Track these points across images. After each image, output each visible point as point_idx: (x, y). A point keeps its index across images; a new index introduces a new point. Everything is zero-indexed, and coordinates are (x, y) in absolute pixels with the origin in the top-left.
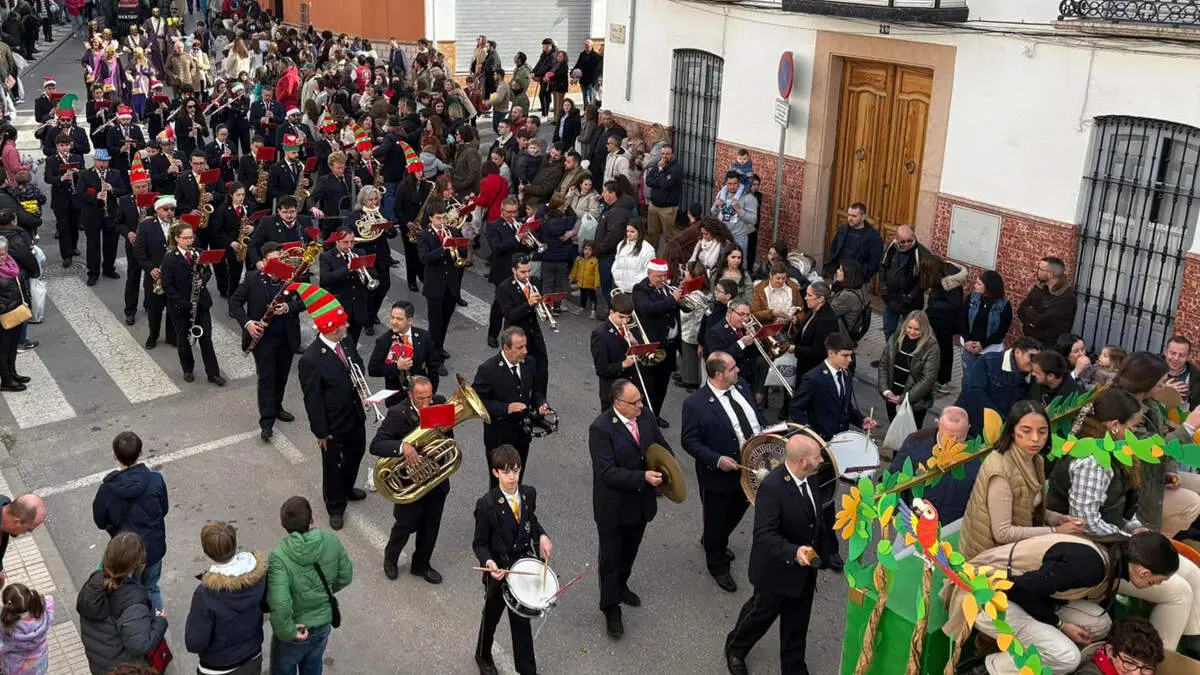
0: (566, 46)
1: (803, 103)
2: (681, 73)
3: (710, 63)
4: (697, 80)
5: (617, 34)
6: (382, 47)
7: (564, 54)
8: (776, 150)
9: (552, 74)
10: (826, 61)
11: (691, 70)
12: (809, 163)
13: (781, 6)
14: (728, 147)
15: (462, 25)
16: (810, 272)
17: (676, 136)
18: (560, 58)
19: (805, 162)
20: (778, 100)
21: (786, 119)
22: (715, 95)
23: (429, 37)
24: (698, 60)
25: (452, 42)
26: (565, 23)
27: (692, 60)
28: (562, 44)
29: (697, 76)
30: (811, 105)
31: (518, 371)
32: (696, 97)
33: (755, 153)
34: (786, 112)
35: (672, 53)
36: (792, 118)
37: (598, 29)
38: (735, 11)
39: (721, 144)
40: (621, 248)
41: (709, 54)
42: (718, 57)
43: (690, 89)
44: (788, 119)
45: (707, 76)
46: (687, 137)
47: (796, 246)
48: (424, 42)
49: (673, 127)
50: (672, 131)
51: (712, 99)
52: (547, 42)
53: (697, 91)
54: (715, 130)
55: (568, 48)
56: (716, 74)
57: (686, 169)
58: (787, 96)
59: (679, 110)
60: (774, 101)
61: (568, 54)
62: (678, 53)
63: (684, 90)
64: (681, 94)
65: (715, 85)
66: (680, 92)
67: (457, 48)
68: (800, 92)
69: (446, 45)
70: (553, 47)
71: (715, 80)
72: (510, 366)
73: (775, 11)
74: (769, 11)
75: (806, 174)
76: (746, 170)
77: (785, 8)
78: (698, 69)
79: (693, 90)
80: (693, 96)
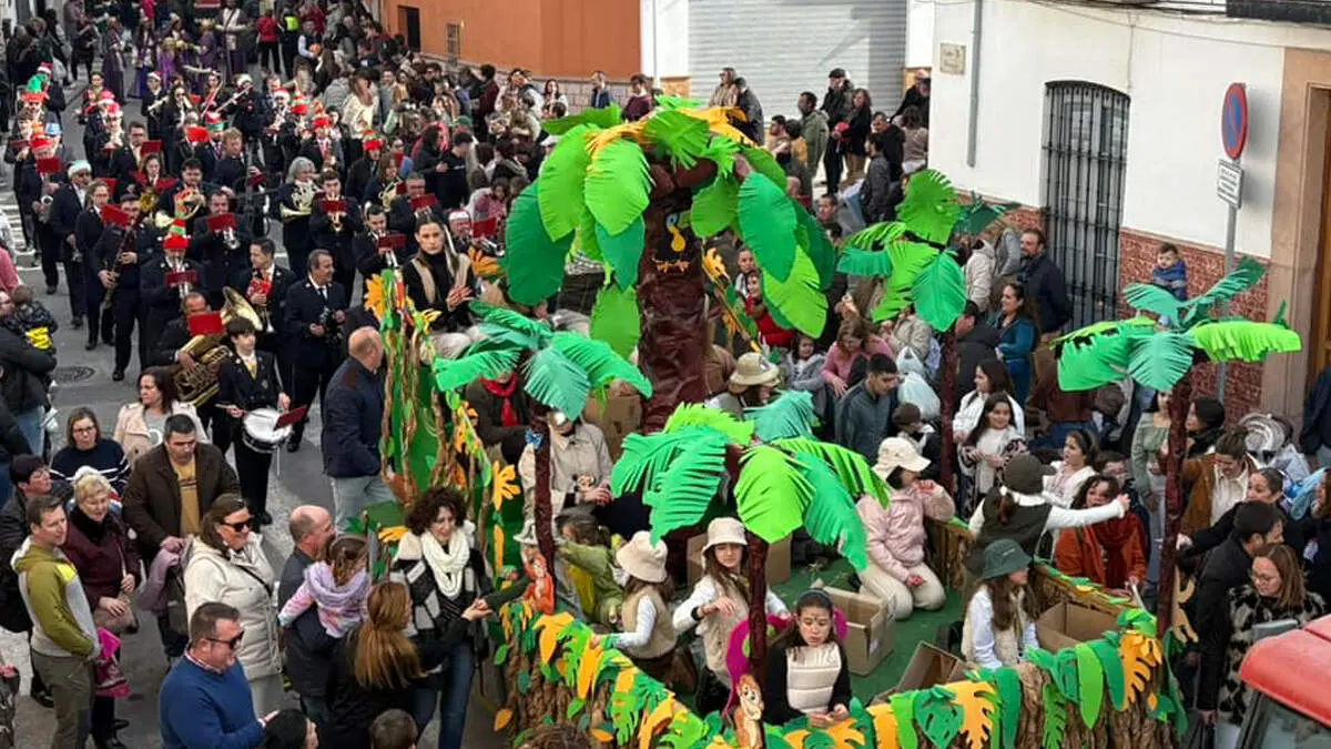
0: (867, 80)
1: (1264, 168)
2: (1059, 121)
3: (1108, 104)
4: (1085, 132)
5: (952, 59)
6: (575, 88)
7: (865, 93)
8: (1220, 244)
9: (847, 126)
10: (1301, 99)
11: (1076, 115)
12: (1277, 266)
13: (1223, 9)
14: (1142, 239)
15: (700, 53)
16: (1283, 446)
17: (1052, 223)
18: (858, 101)
19: (1270, 264)
20: (1223, 163)
21: (1236, 192)
22: (1116, 155)
23: (647, 71)
24: (1087, 99)
25: (684, 79)
26: (865, 44)
27: (1077, 99)
28: (859, 78)
29: (1086, 124)
30: (1278, 168)
31: (325, 293)
32: (1085, 160)
33: (1185, 249)
34: (1237, 181)
35: (1043, 88)
36: (1247, 192)
37: (920, 53)
38: (1146, 19)
39: (1128, 235)
40: (969, 403)
41: (1104, 89)
42: (1120, 94)
43: (1075, 148)
44: (1241, 192)
45: (1103, 126)
46: (1071, 225)
47: (1257, 403)
48: (639, 79)
49: (1048, 208)
50: (1045, 213)
51: (1111, 162)
52: (836, 74)
53: (1085, 150)
54: (1118, 211)
55: (870, 84)
56: (1117, 120)
57: (1069, 278)
58: (1238, 155)
59: (1056, 182)
60: (1216, 167)
61: (871, 95)
62: (1054, 88)
63: (1064, 149)
64: (1060, 154)
65: (1116, 139)
66: (1058, 152)
67: (691, 88)
68: (1259, 151)
69: (673, 84)
70: (846, 82)
71: (1117, 130)
72: (317, 287)
73: (1214, 17)
74: (1205, 17)
75: (1272, 285)
76: (1170, 276)
77: (1231, 12)
78: (1087, 114)
79: (1080, 149)
80: (1079, 158)
